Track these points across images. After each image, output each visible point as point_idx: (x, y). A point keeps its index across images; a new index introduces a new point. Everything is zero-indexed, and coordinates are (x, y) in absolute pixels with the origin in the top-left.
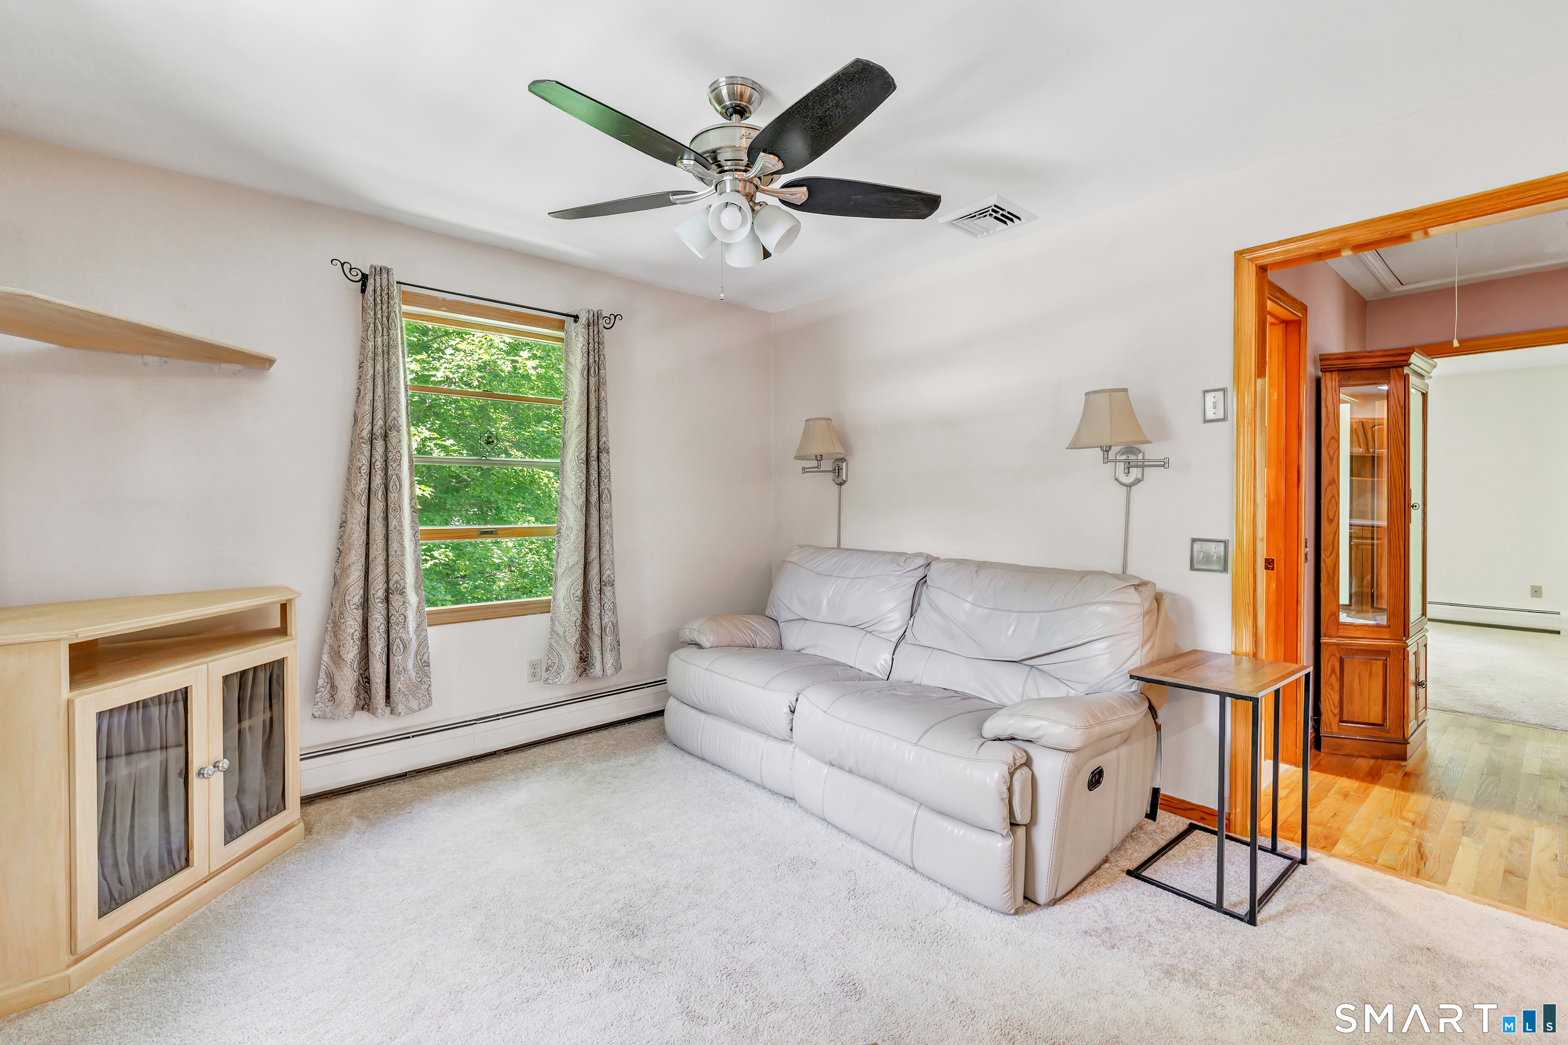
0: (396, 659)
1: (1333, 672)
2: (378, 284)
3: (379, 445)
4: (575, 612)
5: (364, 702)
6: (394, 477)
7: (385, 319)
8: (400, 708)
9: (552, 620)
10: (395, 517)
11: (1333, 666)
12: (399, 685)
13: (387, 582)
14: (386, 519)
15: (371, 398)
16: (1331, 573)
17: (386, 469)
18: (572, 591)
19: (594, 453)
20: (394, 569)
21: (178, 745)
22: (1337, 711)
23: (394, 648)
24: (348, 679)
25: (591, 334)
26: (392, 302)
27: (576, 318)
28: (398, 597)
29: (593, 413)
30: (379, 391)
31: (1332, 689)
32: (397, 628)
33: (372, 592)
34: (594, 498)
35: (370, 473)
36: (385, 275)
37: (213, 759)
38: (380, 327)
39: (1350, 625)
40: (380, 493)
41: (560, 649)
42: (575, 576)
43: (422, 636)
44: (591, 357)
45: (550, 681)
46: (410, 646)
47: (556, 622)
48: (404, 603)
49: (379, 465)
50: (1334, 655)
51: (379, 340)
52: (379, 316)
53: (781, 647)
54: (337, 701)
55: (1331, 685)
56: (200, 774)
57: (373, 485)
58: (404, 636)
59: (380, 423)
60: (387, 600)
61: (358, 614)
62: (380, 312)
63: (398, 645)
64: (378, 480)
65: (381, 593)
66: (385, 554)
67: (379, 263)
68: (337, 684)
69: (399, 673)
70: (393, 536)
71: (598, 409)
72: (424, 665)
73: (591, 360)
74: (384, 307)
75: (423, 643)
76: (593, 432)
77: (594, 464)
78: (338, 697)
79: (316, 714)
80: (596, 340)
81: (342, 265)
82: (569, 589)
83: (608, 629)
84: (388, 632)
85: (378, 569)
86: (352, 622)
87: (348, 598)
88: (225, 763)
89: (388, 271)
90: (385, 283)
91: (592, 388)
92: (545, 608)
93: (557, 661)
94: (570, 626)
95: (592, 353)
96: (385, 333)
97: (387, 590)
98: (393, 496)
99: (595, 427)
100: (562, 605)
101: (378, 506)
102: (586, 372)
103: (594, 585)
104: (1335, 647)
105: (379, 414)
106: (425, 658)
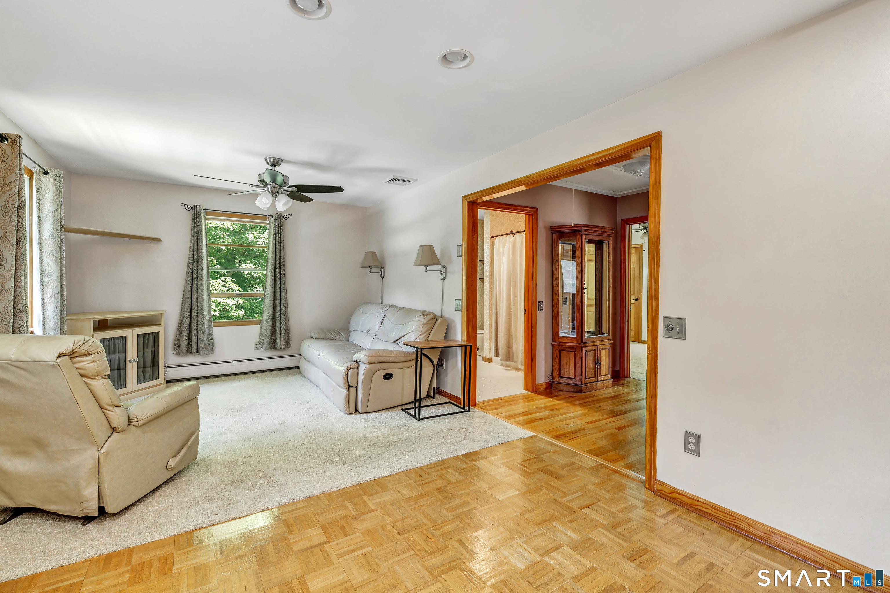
0: (200, 336)
1: (557, 356)
2: (195, 211)
3: (195, 264)
4: (269, 324)
5: (189, 351)
6: (200, 275)
7: (198, 223)
8: (201, 353)
9: (261, 327)
10: (200, 288)
11: (557, 354)
12: (201, 345)
13: (198, 310)
14: (197, 289)
15: (193, 249)
16: (556, 316)
17: (197, 273)
18: (268, 317)
19: (278, 266)
20: (200, 306)
21: (123, 353)
22: (558, 373)
23: (199, 332)
24: (184, 342)
25: (277, 222)
26: (200, 217)
27: (273, 216)
28: (201, 315)
29: (277, 251)
30: (196, 247)
31: (556, 363)
32: (201, 326)
33: (192, 313)
34: (278, 282)
35: (193, 274)
36: (198, 208)
37: (134, 358)
38: (196, 226)
39: (563, 337)
40: (196, 281)
41: (263, 338)
42: (269, 311)
43: (211, 329)
44: (277, 231)
45: (259, 349)
46: (205, 332)
47: (263, 328)
48: (203, 317)
49: (195, 271)
50: (557, 349)
51: (196, 230)
52: (196, 222)
53: (348, 341)
54: (181, 349)
55: (556, 362)
56: (129, 361)
57: (193, 278)
58: (203, 329)
59: (196, 257)
60: (197, 316)
61: (188, 321)
62: (196, 220)
63: (201, 332)
64: (195, 276)
65: (195, 314)
66: (197, 301)
67: (196, 204)
68: (181, 343)
69: (201, 341)
70: (199, 295)
71: (280, 250)
72: (211, 340)
73: (277, 232)
74: (198, 219)
75: (211, 333)
76: (278, 258)
77: (278, 270)
78: (181, 348)
79: (174, 353)
80: (279, 224)
81: (185, 205)
82: (267, 316)
83: (283, 331)
84: (197, 327)
85: (194, 306)
86: (186, 323)
87: (184, 315)
88: (137, 360)
89: (199, 206)
90: (198, 210)
91: (277, 242)
92: (259, 322)
93: (262, 342)
94: (267, 329)
95: (277, 229)
96: (198, 227)
97: (198, 313)
98: (200, 281)
99: (278, 257)
100: (265, 321)
101: (195, 285)
102: (274, 237)
103: (278, 315)
104: (557, 346)
105: (196, 254)
106: (212, 337)
